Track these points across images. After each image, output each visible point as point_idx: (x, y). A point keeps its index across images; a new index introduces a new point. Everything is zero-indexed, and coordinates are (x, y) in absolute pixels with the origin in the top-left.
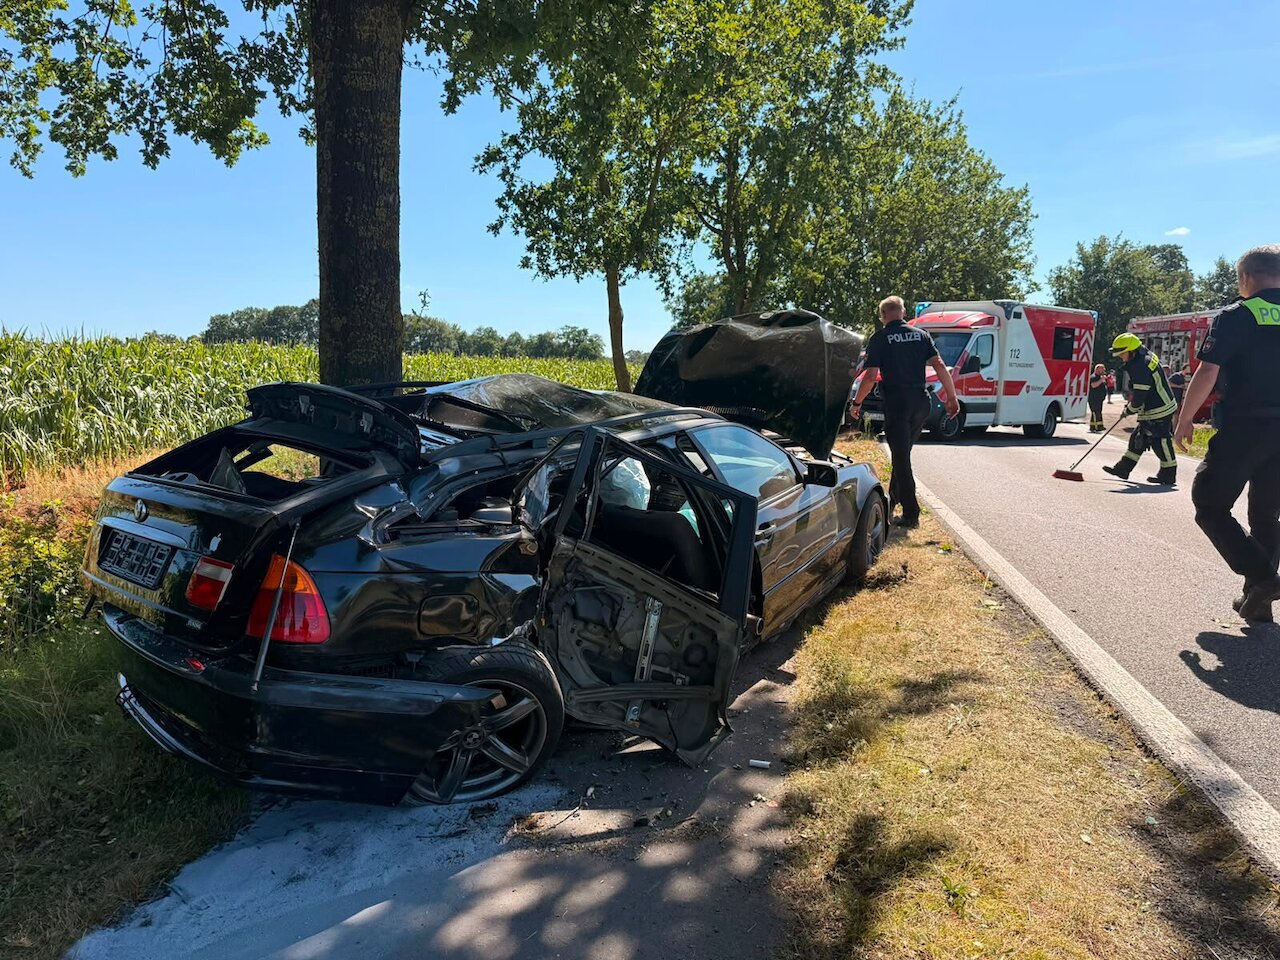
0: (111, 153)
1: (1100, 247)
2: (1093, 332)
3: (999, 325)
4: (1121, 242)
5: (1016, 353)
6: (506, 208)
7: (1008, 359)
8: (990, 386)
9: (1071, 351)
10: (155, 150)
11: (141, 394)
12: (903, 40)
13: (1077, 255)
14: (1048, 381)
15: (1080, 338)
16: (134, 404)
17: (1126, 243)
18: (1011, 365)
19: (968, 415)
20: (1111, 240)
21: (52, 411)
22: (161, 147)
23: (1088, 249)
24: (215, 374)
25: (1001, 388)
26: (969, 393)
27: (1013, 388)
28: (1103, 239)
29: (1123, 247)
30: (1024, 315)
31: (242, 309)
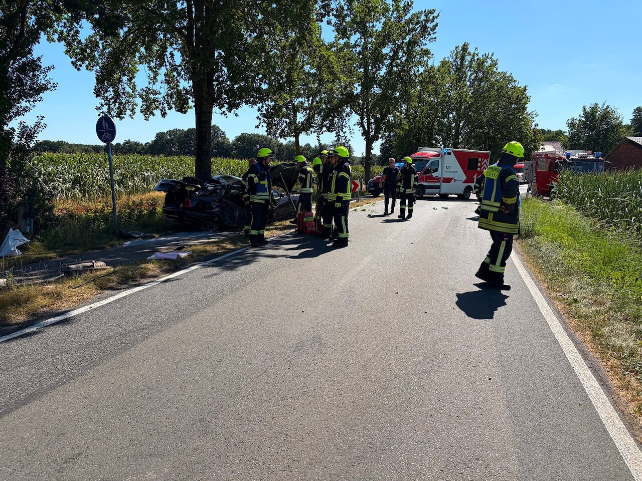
0: (153, 115)
1: (594, 109)
2: (488, 160)
3: (442, 157)
4: (605, 106)
5: (448, 167)
6: (260, 119)
7: (445, 170)
8: (437, 179)
9: (477, 167)
10: (164, 115)
11: (146, 174)
12: (435, 38)
13: (582, 113)
14: (465, 178)
15: (481, 162)
16: (144, 178)
17: (608, 107)
18: (446, 172)
19: (426, 190)
20: (600, 105)
21: (122, 179)
22: (165, 113)
23: (588, 110)
24: (168, 168)
25: (442, 180)
26: (426, 182)
27: (448, 180)
28: (597, 105)
29: (606, 109)
30: (452, 153)
31: (172, 129)
